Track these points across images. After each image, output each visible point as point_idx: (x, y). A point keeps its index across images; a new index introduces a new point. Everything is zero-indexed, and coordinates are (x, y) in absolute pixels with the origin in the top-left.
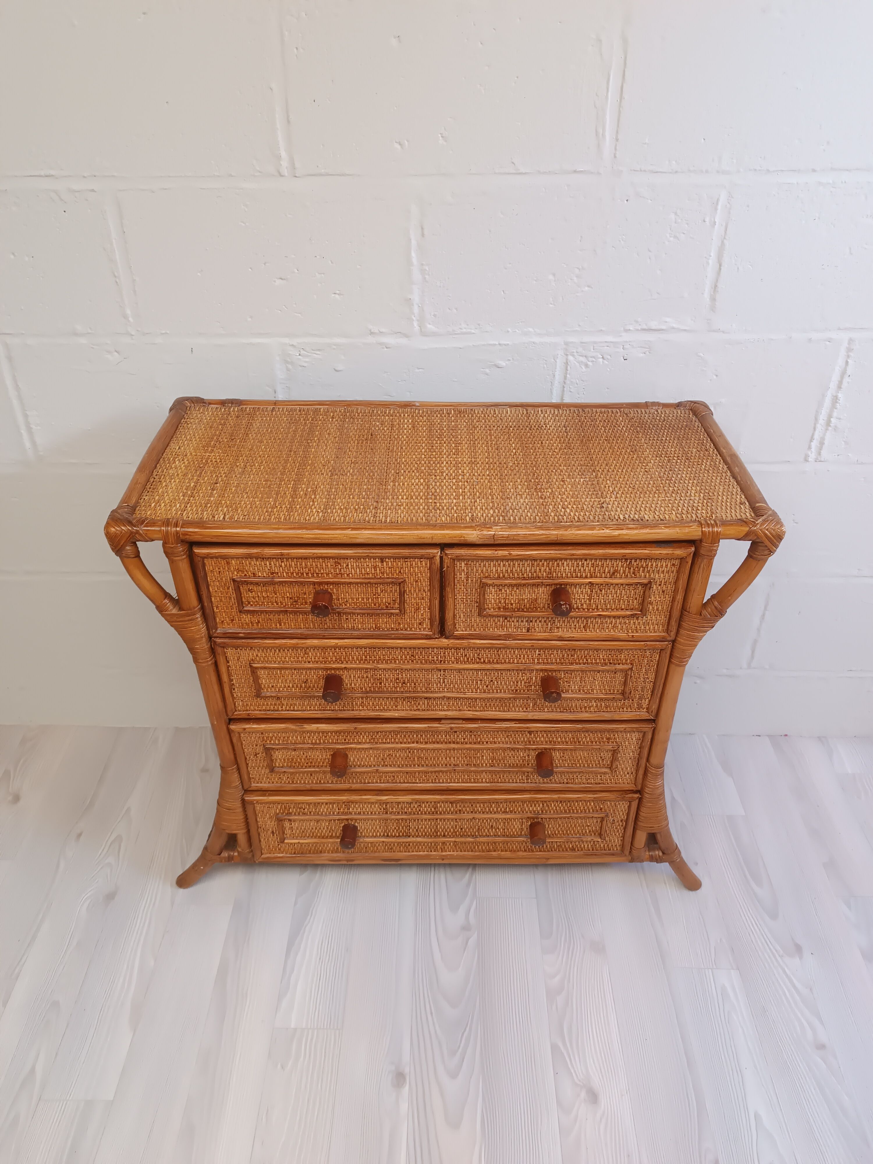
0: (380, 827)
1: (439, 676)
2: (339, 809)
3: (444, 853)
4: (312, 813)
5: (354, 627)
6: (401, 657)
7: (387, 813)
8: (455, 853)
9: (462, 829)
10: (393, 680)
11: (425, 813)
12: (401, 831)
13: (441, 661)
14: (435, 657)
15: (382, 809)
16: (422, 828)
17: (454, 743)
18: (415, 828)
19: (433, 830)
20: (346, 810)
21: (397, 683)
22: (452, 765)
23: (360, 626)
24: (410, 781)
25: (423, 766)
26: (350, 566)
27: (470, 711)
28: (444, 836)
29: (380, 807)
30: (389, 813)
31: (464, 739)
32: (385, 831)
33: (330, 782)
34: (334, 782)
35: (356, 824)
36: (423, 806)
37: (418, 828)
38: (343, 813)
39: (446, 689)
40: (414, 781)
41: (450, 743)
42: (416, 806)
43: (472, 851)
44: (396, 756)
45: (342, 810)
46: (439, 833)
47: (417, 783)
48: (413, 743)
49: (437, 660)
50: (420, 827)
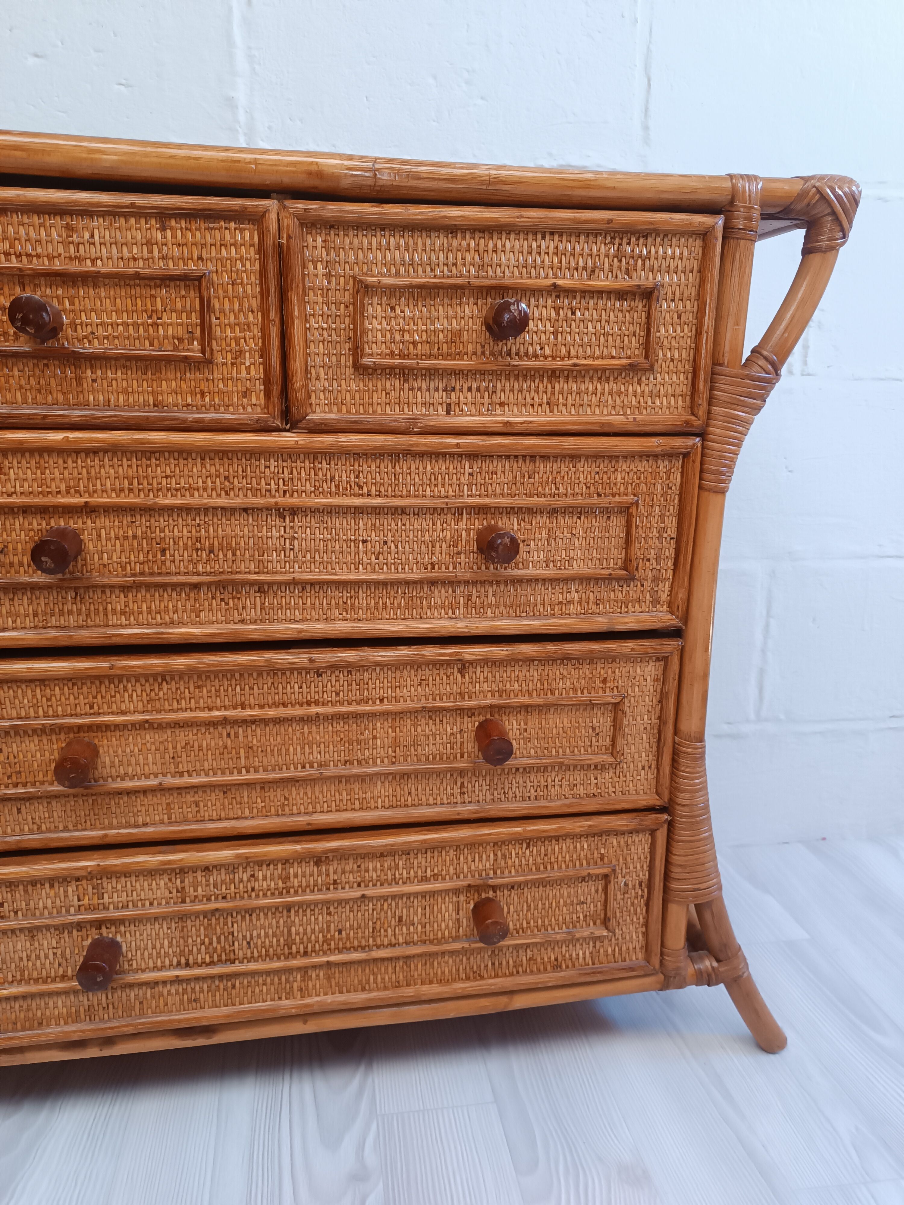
0: (170, 945)
1: (282, 533)
2: (79, 900)
3: (308, 1001)
4: (20, 913)
5: (109, 401)
6: (204, 483)
7: (183, 901)
8: (330, 999)
9: (340, 932)
10: (190, 543)
11: (265, 895)
12: (215, 950)
13: (285, 492)
14: (272, 482)
15: (175, 891)
16: (259, 936)
17: (317, 703)
18: (244, 937)
19: (282, 940)
20: (96, 901)
21: (197, 550)
22: (315, 765)
23: (121, 399)
24: (231, 815)
25: (256, 771)
26: (97, 237)
27: (346, 620)
28: (306, 953)
29: (170, 884)
30: (188, 900)
31: (337, 694)
32: (182, 953)
33: (61, 828)
34: (71, 827)
35: (119, 938)
36: (260, 877)
37: (251, 936)
38: (90, 908)
39: (296, 567)
40: (239, 814)
41: (309, 704)
42: (245, 879)
43: (363, 989)
44: (200, 746)
45: (86, 901)
46: (294, 947)
47: (246, 818)
48: (235, 708)
49: (277, 490)
50: (255, 933)
